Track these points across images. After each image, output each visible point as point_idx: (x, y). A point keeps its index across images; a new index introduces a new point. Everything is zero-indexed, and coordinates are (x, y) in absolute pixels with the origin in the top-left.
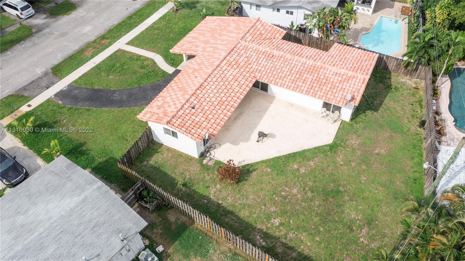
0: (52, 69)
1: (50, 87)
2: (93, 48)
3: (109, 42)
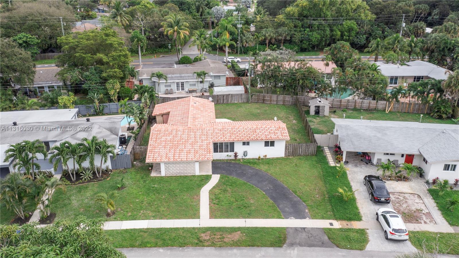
1: (301, 228)
2: (224, 238)
3: (204, 232)
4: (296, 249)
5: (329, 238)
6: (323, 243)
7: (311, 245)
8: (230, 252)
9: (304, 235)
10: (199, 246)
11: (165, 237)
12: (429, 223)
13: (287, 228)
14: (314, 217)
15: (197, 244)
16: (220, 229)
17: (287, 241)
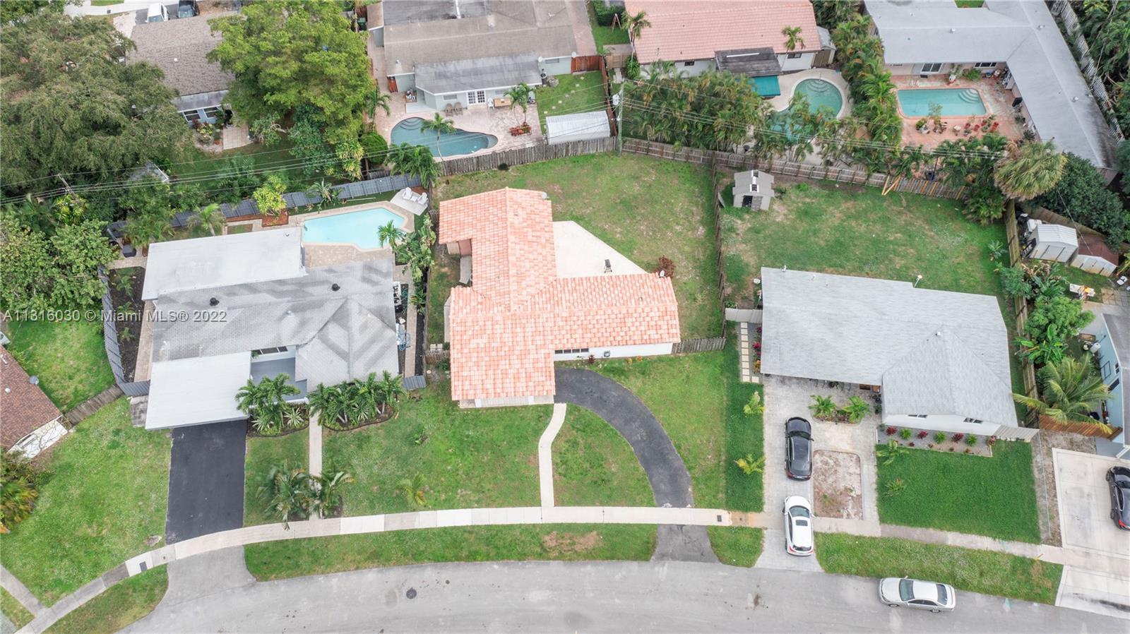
0: (647, 560)
1: (677, 525)
2: (574, 543)
3: (548, 533)
4: (666, 565)
5: (712, 545)
6: (702, 554)
7: (686, 558)
8: (582, 569)
9: (679, 539)
10: (544, 558)
11: (497, 542)
12: (853, 516)
13: (659, 525)
14: (698, 504)
15: (541, 554)
16: (570, 527)
17: (656, 550)
